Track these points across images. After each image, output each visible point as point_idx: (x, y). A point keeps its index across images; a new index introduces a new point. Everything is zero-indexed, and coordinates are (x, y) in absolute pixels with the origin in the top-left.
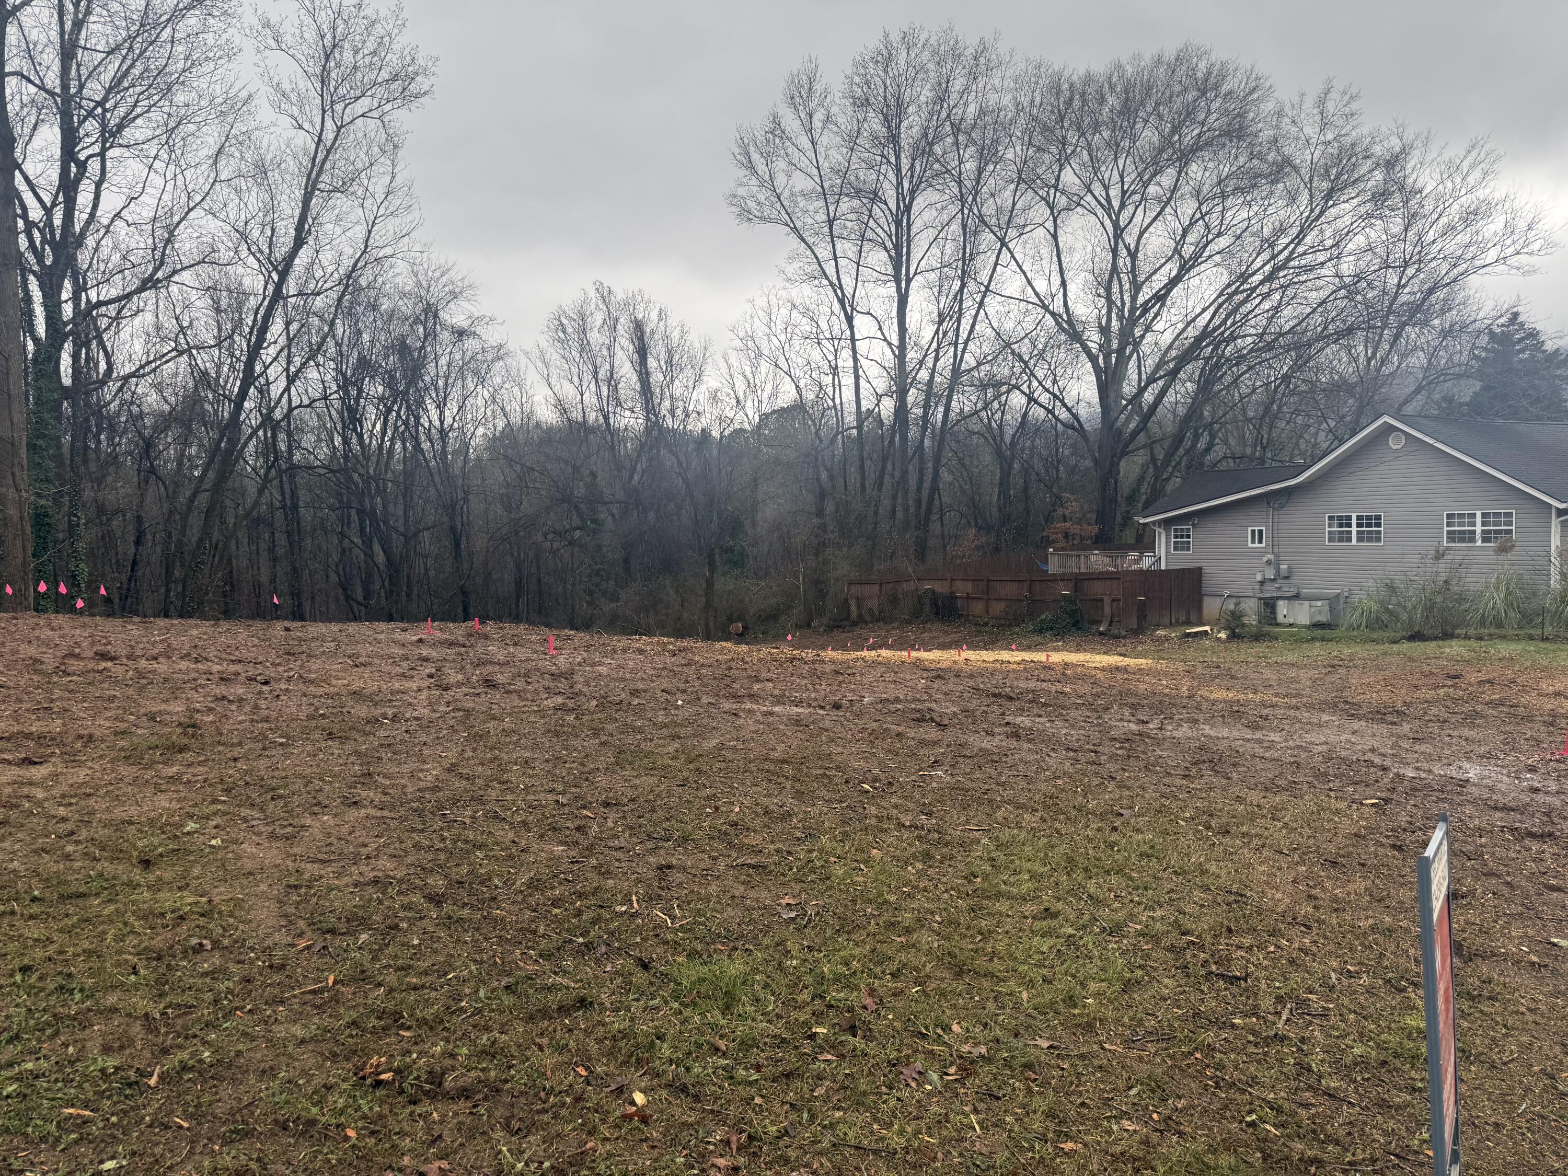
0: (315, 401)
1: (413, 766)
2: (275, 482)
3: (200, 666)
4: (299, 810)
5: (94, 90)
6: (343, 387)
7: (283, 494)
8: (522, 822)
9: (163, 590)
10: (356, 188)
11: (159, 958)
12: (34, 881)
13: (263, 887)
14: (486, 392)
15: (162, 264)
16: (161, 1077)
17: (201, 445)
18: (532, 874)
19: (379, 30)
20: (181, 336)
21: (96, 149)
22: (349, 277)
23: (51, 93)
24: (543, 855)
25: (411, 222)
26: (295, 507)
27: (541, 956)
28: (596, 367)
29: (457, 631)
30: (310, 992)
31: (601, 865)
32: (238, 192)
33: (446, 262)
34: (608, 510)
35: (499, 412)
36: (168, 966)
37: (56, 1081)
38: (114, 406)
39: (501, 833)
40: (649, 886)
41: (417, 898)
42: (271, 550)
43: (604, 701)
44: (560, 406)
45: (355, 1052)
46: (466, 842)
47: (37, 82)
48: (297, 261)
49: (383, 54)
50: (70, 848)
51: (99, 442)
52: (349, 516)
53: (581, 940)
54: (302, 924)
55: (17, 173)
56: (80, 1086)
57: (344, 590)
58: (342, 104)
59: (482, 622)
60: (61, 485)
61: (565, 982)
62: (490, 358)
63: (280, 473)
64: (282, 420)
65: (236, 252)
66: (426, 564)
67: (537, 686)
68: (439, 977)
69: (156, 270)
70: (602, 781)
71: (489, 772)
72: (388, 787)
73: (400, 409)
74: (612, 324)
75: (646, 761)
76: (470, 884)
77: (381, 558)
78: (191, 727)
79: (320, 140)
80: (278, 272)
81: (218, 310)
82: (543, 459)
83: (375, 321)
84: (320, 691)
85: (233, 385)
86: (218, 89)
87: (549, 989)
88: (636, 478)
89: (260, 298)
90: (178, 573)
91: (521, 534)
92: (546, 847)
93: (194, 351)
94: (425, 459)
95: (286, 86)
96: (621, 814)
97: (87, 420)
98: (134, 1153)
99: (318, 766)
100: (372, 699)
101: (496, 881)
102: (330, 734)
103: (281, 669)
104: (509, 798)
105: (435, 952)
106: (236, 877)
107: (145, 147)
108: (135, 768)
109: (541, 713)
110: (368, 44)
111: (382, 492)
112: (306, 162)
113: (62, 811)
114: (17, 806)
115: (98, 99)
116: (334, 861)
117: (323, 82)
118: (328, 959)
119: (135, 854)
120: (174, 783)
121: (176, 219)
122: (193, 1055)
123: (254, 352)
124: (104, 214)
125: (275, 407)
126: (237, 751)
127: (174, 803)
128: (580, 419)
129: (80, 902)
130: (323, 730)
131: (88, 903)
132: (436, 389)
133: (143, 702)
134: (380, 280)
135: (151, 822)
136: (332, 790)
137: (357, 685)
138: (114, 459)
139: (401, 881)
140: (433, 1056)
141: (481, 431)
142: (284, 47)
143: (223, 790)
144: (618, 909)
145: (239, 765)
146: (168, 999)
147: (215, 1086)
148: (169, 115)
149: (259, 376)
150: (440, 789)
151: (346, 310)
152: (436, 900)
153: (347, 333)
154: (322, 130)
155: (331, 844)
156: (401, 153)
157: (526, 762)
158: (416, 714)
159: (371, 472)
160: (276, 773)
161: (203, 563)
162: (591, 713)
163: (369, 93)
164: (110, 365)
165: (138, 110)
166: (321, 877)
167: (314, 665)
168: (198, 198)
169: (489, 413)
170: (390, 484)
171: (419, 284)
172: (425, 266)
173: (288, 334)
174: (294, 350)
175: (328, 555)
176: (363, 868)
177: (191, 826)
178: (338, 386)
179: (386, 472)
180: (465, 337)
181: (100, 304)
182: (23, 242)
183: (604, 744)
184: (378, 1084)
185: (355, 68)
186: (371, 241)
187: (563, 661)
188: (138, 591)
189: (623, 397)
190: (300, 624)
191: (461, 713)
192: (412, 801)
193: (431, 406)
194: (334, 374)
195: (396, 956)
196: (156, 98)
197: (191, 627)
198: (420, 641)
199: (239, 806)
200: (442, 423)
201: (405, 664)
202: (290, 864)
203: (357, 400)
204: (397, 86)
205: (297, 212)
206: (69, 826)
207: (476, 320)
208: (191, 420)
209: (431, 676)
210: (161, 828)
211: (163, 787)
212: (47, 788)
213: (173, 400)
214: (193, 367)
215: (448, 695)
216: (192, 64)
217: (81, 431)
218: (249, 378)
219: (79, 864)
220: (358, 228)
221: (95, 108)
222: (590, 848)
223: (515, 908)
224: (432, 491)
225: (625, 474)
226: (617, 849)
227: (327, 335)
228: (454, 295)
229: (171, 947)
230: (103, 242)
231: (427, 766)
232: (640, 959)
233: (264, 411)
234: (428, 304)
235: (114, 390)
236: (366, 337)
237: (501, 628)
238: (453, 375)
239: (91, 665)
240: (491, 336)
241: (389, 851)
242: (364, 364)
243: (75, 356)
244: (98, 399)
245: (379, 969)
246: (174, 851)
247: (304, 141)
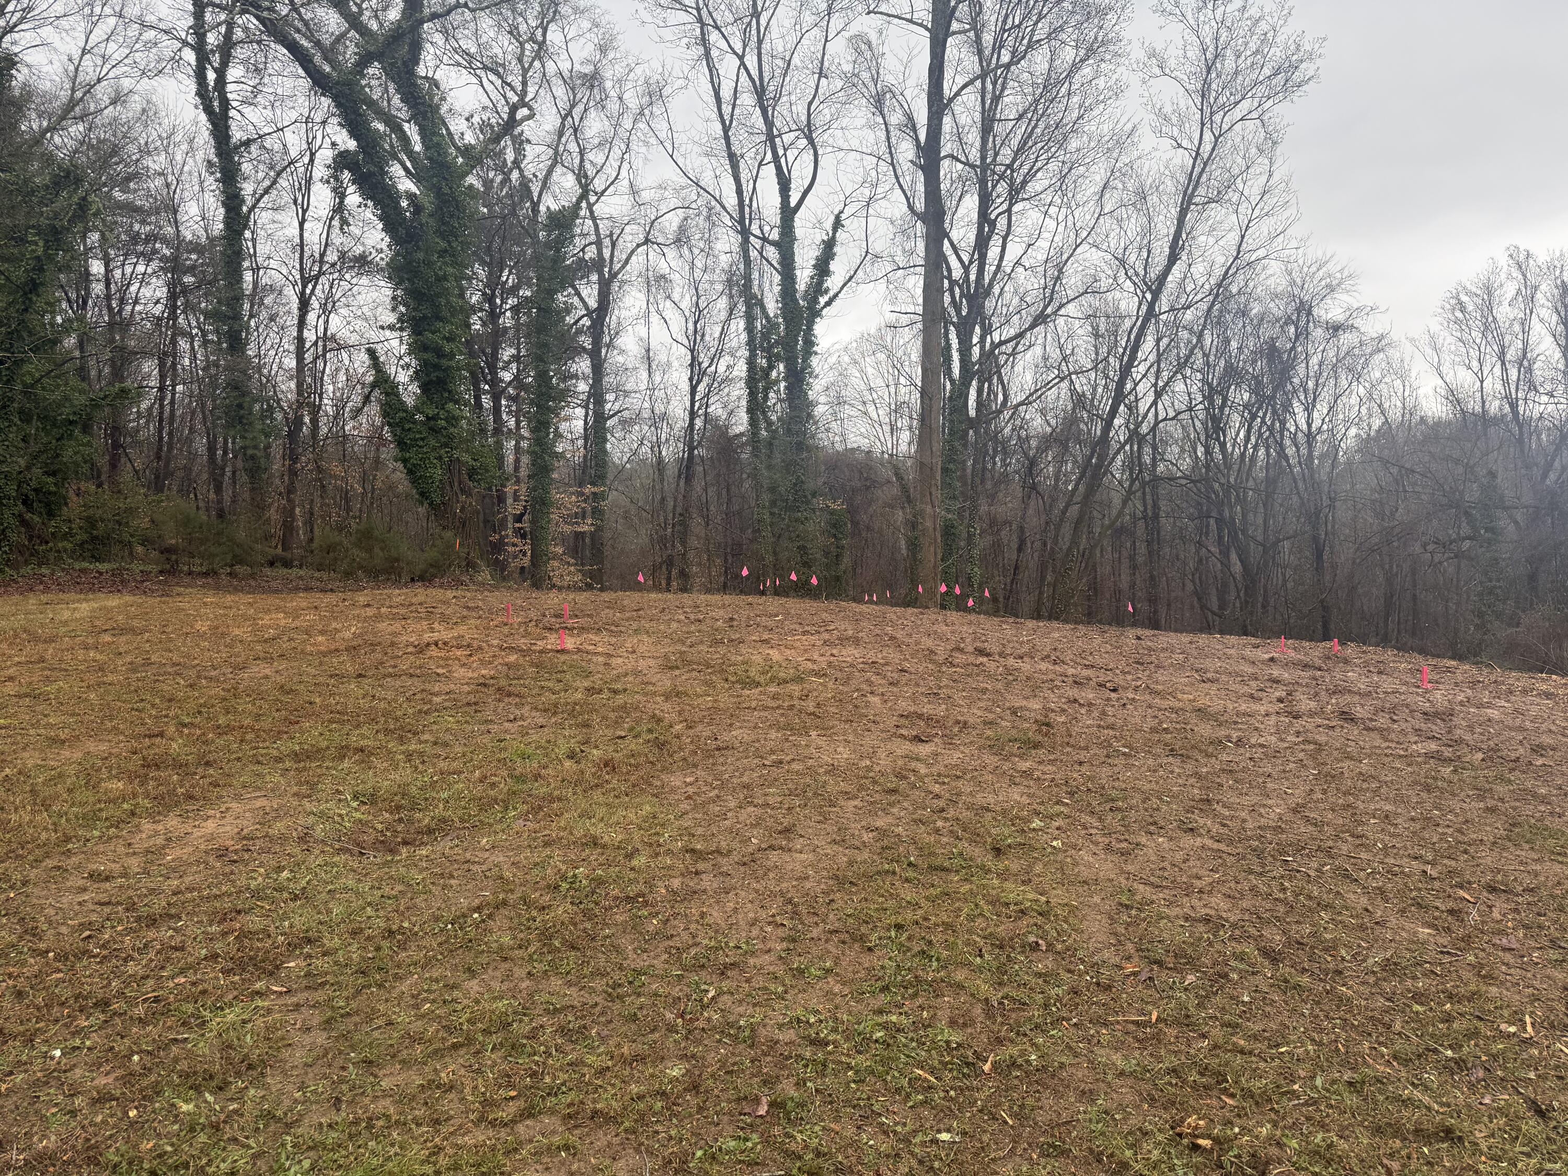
0: (1180, 413)
1: (1255, 799)
2: (1139, 494)
3: (1057, 668)
4: (1135, 826)
5: (1006, 156)
6: (1209, 398)
7: (1145, 505)
8: (1379, 888)
9: (1037, 593)
10: (1231, 194)
11: (1001, 947)
12: (912, 848)
13: (1097, 899)
14: (1361, 389)
15: (1051, 300)
16: (995, 1065)
17: (1075, 462)
18: (1388, 955)
19: (1263, 26)
20: (1063, 364)
21: (1005, 207)
22: (1219, 285)
23: (973, 166)
24: (1404, 934)
25: (1288, 218)
26: (1156, 517)
27: (1395, 1057)
28: (1503, 347)
29: (1314, 651)
30: (1133, 1022)
31: (1482, 966)
32: (1119, 221)
33: (1324, 253)
34: (1510, 517)
35: (1376, 408)
36: (1009, 956)
37: (912, 1040)
38: (1007, 431)
39: (1352, 896)
40: (1551, 1009)
41: (1249, 949)
42: (1132, 558)
43: (1492, 755)
44: (1453, 397)
45: (1173, 1103)
46: (1310, 898)
47: (963, 159)
48: (1170, 278)
49: (1266, 50)
50: (940, 824)
51: (995, 463)
52: (1208, 526)
53: (1449, 1053)
54: (1130, 946)
55: (946, 241)
56: (928, 1051)
57: (1199, 599)
58: (1222, 113)
59: (1342, 644)
60: (964, 501)
61: (1426, 1100)
62: (1368, 351)
63: (1144, 484)
64: (1148, 434)
65: (1115, 279)
66: (1284, 575)
67: (1404, 726)
68: (1270, 1047)
69: (1046, 307)
70: (1488, 858)
71: (1341, 821)
72: (1225, 818)
73: (1265, 414)
74: (1528, 296)
75: (1551, 842)
76: (1312, 948)
77: (1237, 567)
78: (1045, 725)
79: (1198, 154)
80: (1151, 292)
81: (1097, 335)
82: (1427, 459)
83: (1244, 327)
84: (1165, 704)
85: (1106, 404)
86: (1105, 128)
87: (1407, 1102)
88: (1552, 476)
89: (1134, 319)
90: (1049, 578)
91: (1395, 544)
92: (1408, 926)
93: (1074, 377)
94: (1289, 465)
95: (1168, 109)
96: (1513, 905)
97: (985, 445)
98: (965, 1133)
99: (1157, 783)
100: (1217, 719)
101: (1343, 953)
102: (1172, 750)
103: (1129, 677)
104: (1363, 855)
105: (1267, 1016)
106: (1071, 883)
107: (1042, 196)
108: (997, 758)
109: (1408, 759)
110: (1251, 45)
111: (1241, 500)
112: (1183, 179)
113: (937, 788)
114: (905, 778)
115: (1008, 162)
116: (1167, 887)
117: (1203, 96)
118: (1152, 991)
119: (989, 840)
120: (1026, 778)
121: (1065, 257)
122: (1023, 1053)
123: (1125, 371)
124: (1007, 266)
125: (1142, 422)
126: (1083, 755)
127: (1025, 797)
128: (1478, 409)
129: (943, 874)
130: (1166, 745)
131: (949, 878)
132: (1306, 391)
133: (1009, 697)
134: (1251, 284)
135: (1004, 812)
136: (1170, 811)
137: (1203, 702)
138: (1006, 475)
139: (1234, 926)
140: (1257, 1137)
141: (1353, 431)
142: (1167, 71)
143: (1067, 793)
144: (1503, 1027)
145: (1083, 769)
146: (1006, 990)
147: (1038, 1091)
148: (1063, 162)
149: (1130, 393)
150: (1283, 831)
151: (1215, 320)
152: (1273, 957)
153: (1215, 343)
154: (1200, 144)
155: (1164, 869)
156: (1279, 149)
157: (1387, 817)
158: (1261, 740)
159: (1232, 480)
160: (1116, 784)
161: (1070, 569)
162: (1474, 768)
163: (1250, 94)
164: (1006, 397)
165: (1039, 164)
166: (1152, 902)
167: (1161, 676)
168: (1084, 234)
169: (1364, 410)
170: (1251, 493)
171: (1293, 283)
172: (1301, 262)
173: (1158, 350)
174: (1162, 365)
175: (1185, 563)
176: (1196, 902)
177: (1037, 823)
178: (1204, 396)
179: (1247, 480)
180: (1341, 332)
181: (1002, 343)
182: (947, 298)
183: (1491, 810)
184: (1196, 1147)
185: (1237, 73)
186: (1244, 245)
187: (1439, 697)
188: (1017, 593)
189: (1538, 380)
190: (1152, 632)
191: (1312, 747)
192: (1251, 838)
193: (1298, 408)
194: (1200, 385)
195: (1224, 1008)
196: (1053, 150)
197: (1053, 630)
198: (1272, 659)
199: (1080, 811)
200: (1309, 425)
201: (1253, 684)
202: (1124, 882)
203: (1222, 409)
204: (1280, 78)
205: (1172, 230)
206: (942, 803)
207: (1353, 312)
208: (1067, 440)
209: (1280, 700)
210: (1011, 820)
211: (1017, 780)
212: (929, 765)
213: (1053, 422)
214: (1073, 391)
215: (1298, 724)
216: (1084, 109)
217: (981, 454)
218: (1119, 396)
219: (945, 840)
220: (1232, 234)
221: (1005, 171)
222: (1467, 939)
223: (1366, 990)
224: (1295, 498)
225: (1537, 473)
226: (1505, 949)
227: (1195, 347)
228: (1331, 289)
229: (1012, 939)
230: (1006, 289)
231: (1270, 802)
232: (1534, 1102)
233: (1132, 427)
234: (1301, 302)
235: (1007, 417)
236: (1234, 344)
237: (1364, 652)
238: (1325, 374)
239: (971, 659)
240: (1371, 327)
241: (1224, 890)
242: (1232, 374)
243: (980, 391)
244: (996, 427)
245: (1204, 1019)
246: (1020, 844)
247: (1183, 159)
